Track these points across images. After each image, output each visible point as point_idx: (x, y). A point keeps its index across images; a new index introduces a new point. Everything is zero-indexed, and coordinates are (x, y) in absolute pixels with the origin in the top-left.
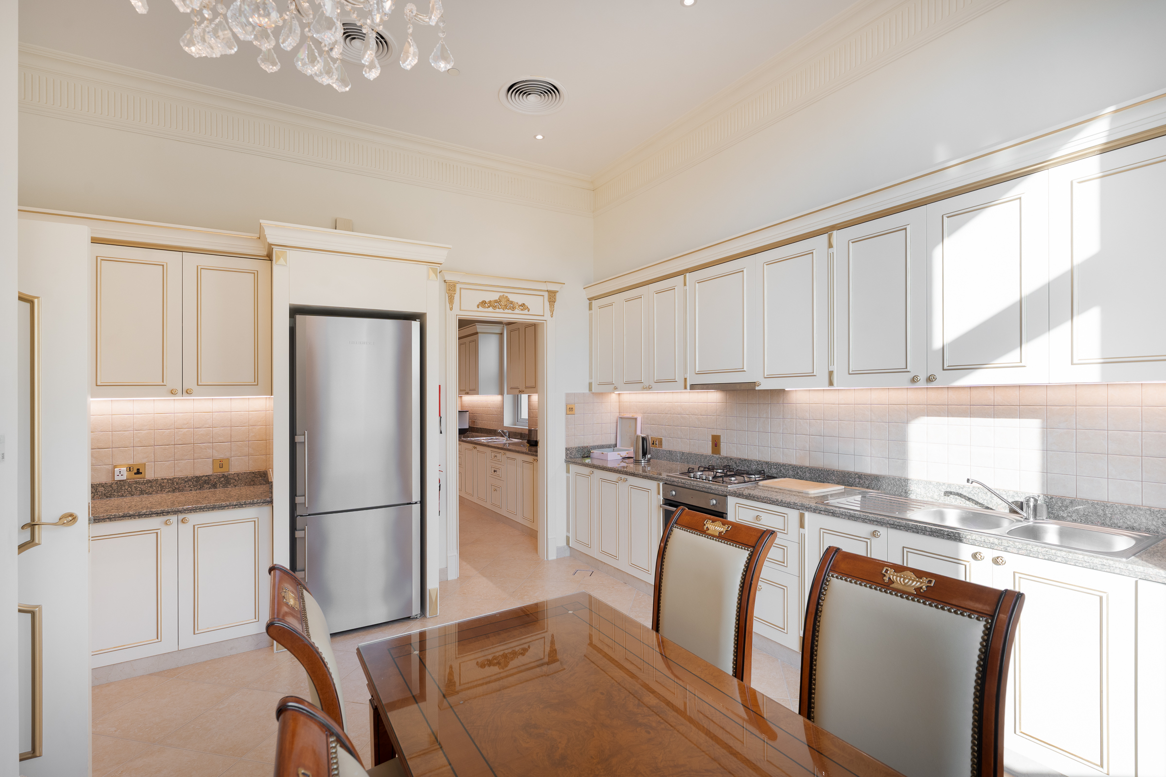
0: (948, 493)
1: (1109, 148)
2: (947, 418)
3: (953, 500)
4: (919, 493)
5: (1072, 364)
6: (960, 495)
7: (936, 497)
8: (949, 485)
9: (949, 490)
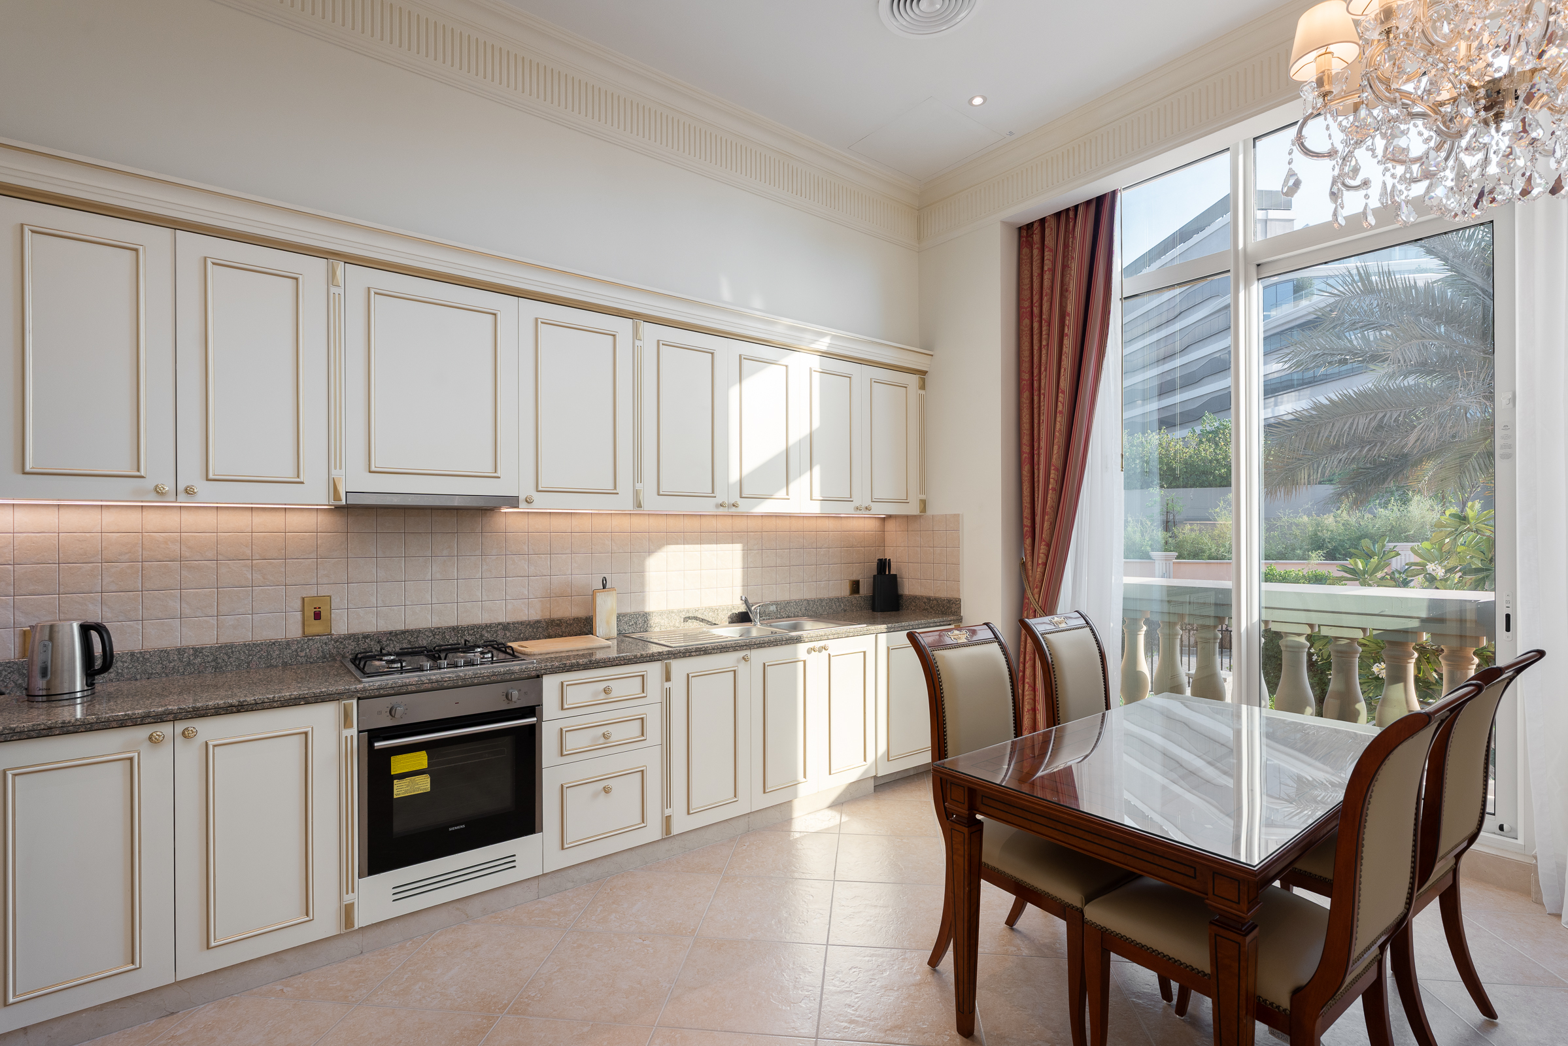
0: (686, 619)
1: (825, 354)
2: (683, 546)
3: (691, 624)
4: (663, 624)
5: (811, 499)
6: (696, 618)
7: (677, 625)
8: (688, 611)
9: (687, 615)
